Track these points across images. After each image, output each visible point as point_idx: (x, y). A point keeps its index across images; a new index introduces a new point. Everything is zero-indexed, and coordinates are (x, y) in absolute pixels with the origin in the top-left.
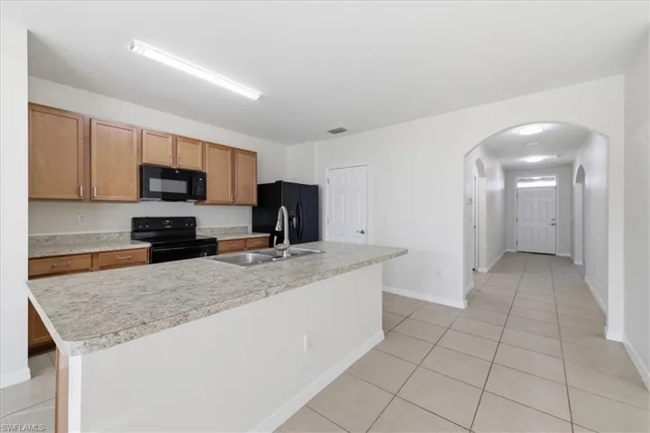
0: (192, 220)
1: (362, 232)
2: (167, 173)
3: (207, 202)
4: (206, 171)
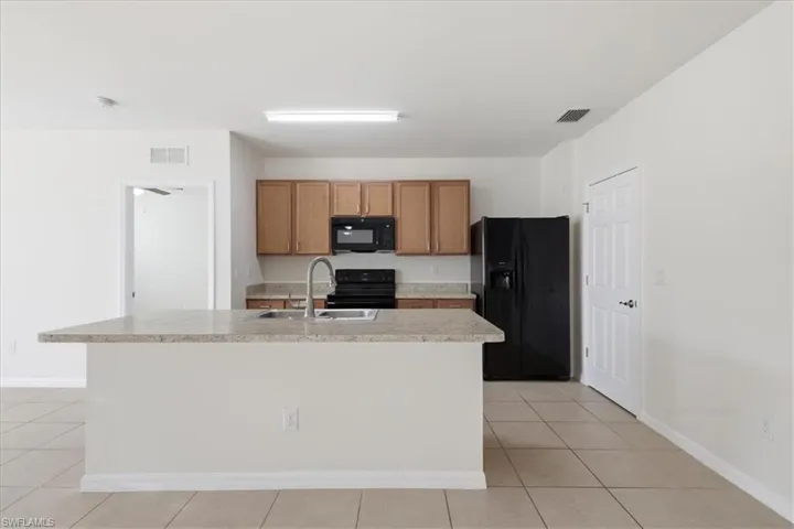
0: (392, 273)
1: (630, 304)
2: (357, 223)
3: (398, 252)
4: (397, 216)
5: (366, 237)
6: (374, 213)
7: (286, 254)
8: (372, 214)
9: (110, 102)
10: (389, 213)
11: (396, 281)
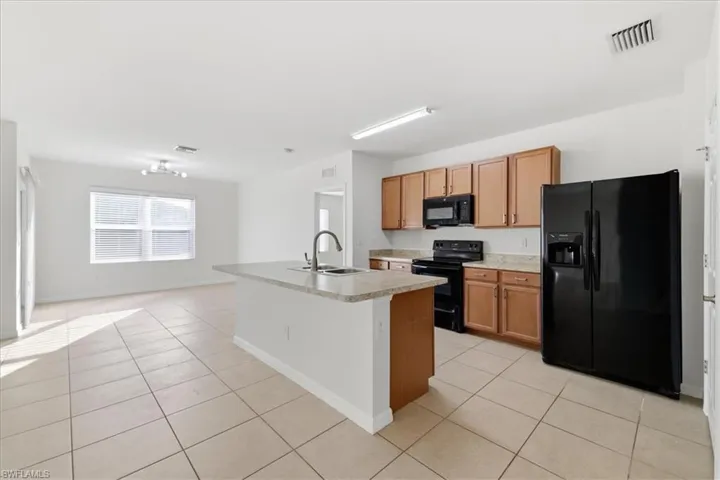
0: (480, 244)
3: (476, 225)
4: (475, 193)
5: (448, 213)
6: (456, 192)
7: (397, 229)
8: (455, 193)
9: (290, 150)
10: (469, 191)
11: (485, 251)
